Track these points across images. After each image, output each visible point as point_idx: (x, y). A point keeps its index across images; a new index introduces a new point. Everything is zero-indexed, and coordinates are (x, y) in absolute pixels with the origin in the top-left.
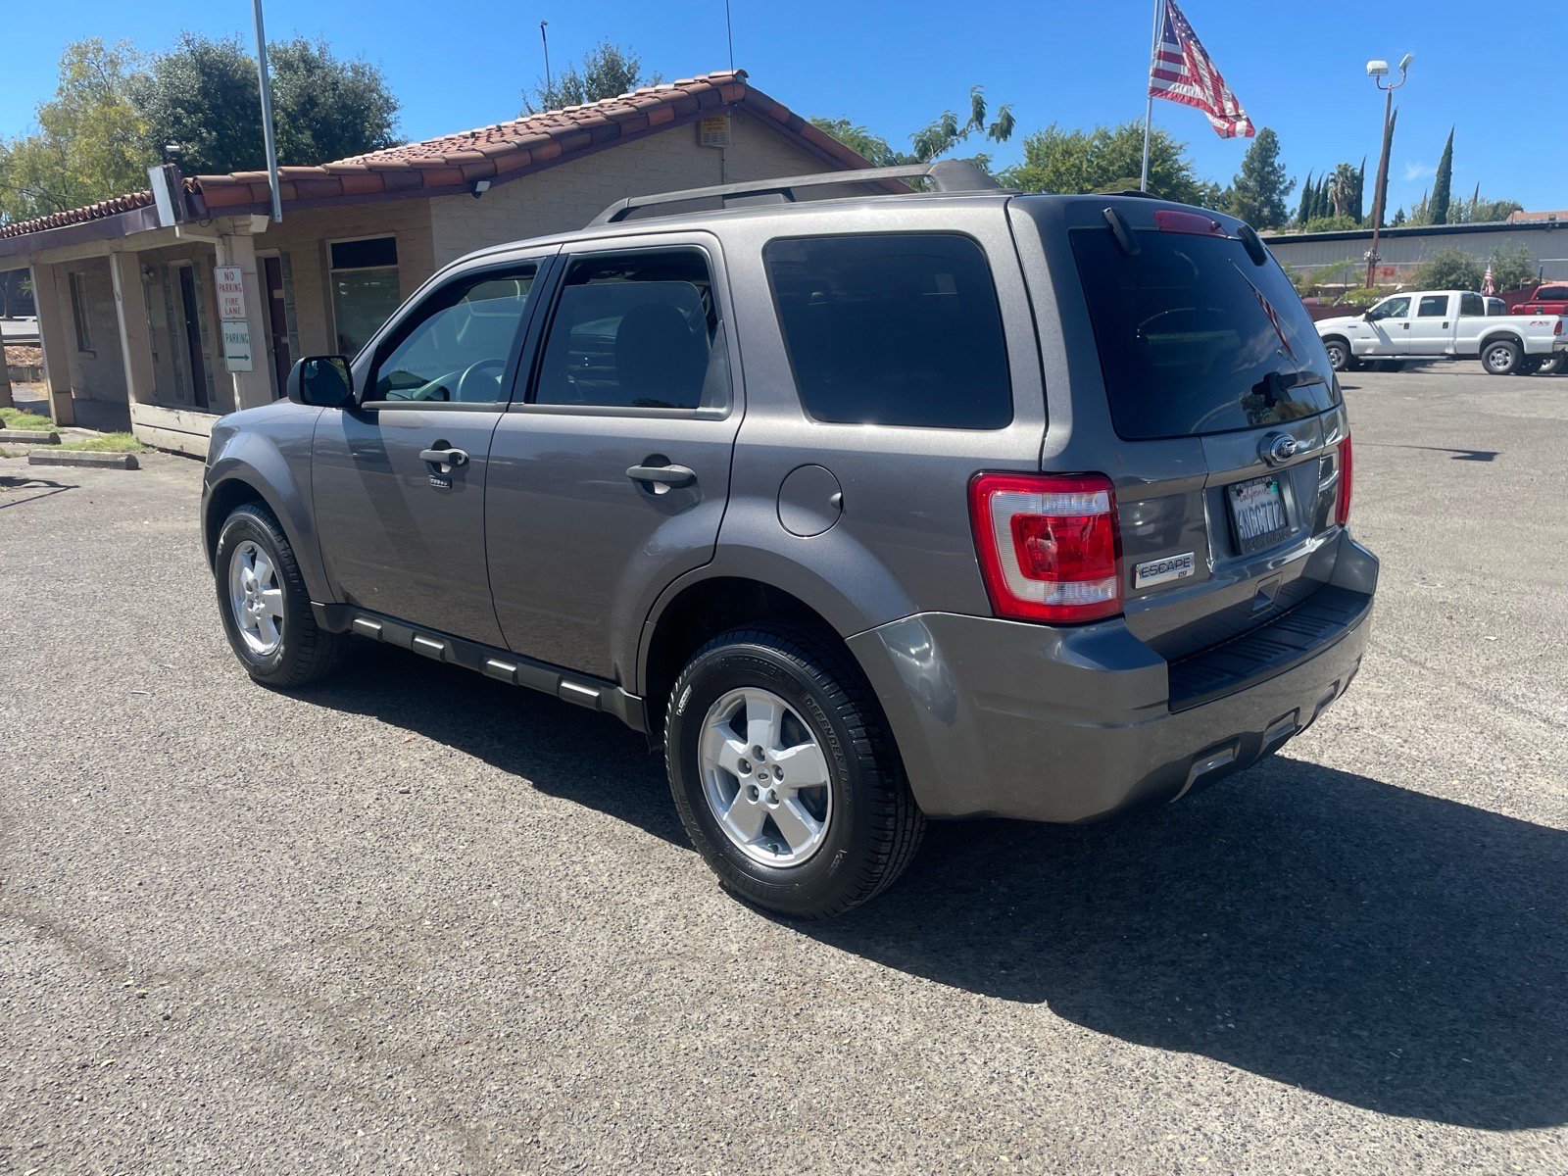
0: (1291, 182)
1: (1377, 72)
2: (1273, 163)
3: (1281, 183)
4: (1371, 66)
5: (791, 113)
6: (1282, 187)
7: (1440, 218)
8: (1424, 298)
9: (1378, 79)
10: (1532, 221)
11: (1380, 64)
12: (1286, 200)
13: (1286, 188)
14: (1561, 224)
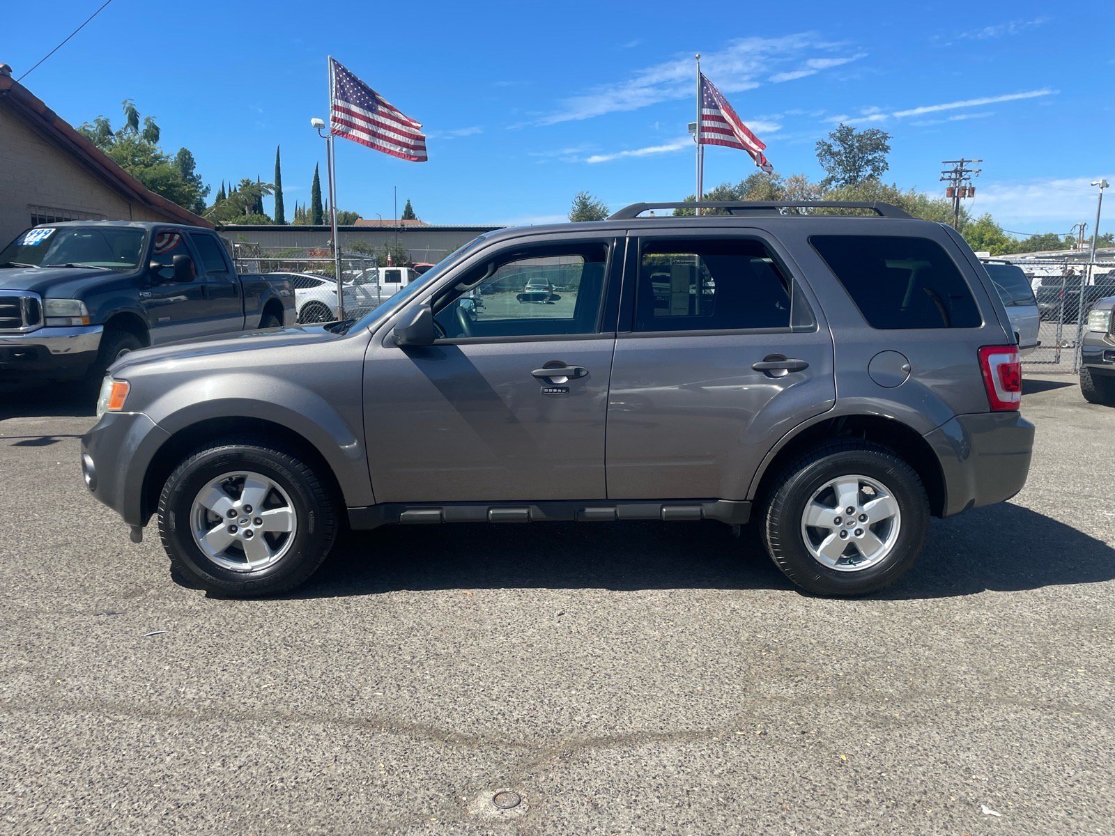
0: (207, 188)
1: (317, 125)
2: (192, 173)
3: (200, 188)
4: (314, 121)
5: (46, 107)
6: (201, 191)
7: (319, 221)
8: (386, 271)
9: (319, 130)
10: (369, 225)
11: (320, 121)
12: (205, 200)
13: (204, 192)
14: (408, 228)
